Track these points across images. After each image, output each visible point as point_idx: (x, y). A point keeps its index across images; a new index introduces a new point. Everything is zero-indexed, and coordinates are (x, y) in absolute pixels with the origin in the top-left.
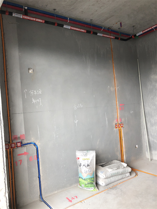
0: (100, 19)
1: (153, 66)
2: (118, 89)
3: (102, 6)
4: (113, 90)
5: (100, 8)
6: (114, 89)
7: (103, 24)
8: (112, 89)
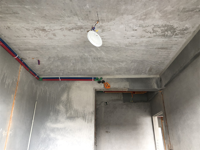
0: (21, 45)
1: (51, 113)
2: (10, 134)
3: (35, 36)
4: (4, 135)
5: (32, 36)
6: (6, 133)
7: (20, 52)
8: (4, 133)
